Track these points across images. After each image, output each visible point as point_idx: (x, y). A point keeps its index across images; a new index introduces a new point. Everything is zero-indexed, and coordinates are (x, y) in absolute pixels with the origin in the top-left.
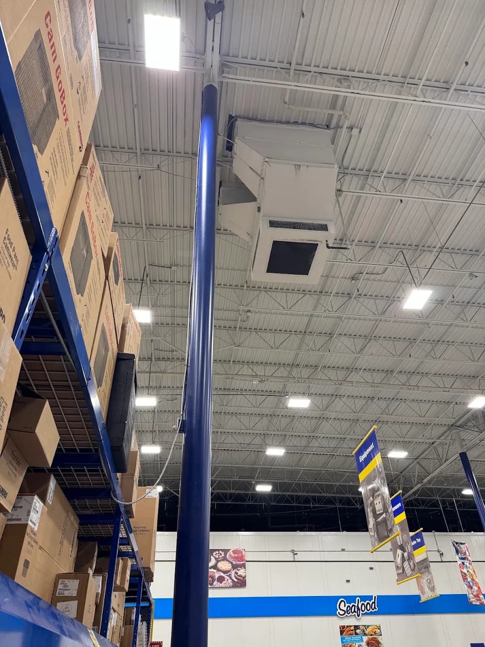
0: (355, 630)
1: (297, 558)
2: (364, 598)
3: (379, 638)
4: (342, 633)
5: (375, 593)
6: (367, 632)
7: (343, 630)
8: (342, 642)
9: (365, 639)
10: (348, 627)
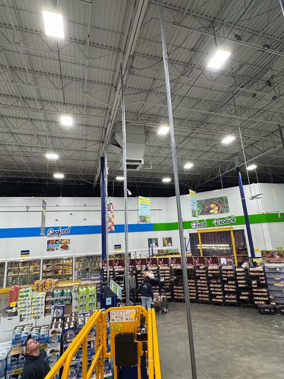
0: (56, 242)
1: (29, 210)
2: (63, 228)
3: (68, 245)
4: (48, 243)
5: (70, 225)
6: (62, 242)
7: (49, 242)
8: (48, 247)
9: (60, 245)
10: (52, 240)
